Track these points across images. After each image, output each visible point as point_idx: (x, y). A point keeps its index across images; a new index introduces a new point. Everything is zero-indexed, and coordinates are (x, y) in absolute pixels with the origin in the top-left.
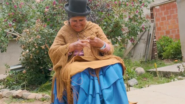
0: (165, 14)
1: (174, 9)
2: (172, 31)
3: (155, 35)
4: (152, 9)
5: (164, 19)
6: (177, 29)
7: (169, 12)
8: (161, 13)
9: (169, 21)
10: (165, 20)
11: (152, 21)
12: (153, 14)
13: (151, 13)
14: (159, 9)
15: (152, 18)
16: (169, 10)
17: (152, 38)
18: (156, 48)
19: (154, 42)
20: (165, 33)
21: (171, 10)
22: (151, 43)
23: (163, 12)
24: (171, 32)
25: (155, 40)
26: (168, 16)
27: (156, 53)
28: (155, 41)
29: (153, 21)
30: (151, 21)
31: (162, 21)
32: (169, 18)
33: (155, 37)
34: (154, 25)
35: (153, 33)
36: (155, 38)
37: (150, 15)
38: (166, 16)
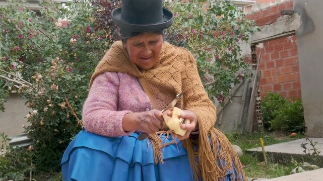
0: (273, 57)
1: (288, 50)
2: (284, 85)
3: (259, 91)
4: (253, 47)
6: (292, 82)
7: (280, 55)
8: (267, 56)
9: (280, 68)
10: (274, 67)
11: (253, 66)
12: (255, 55)
13: (253, 53)
14: (263, 49)
15: (253, 61)
16: (279, 52)
17: (253, 95)
18: (260, 111)
19: (257, 101)
20: (273, 88)
21: (283, 50)
22: (253, 103)
23: (270, 54)
24: (282, 87)
25: (258, 99)
26: (277, 61)
27: (260, 121)
28: (259, 101)
29: (256, 66)
30: (251, 67)
31: (268, 68)
32: (279, 63)
33: (259, 93)
34: (258, 74)
35: (256, 86)
36: (259, 96)
37: (251, 56)
38: (274, 61)
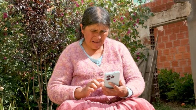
0: (171, 39)
1: (183, 32)
3: (156, 67)
4: (152, 30)
5: (169, 45)
6: (187, 60)
7: (177, 36)
8: (167, 37)
9: (177, 48)
10: (172, 46)
11: (152, 47)
12: (153, 37)
13: (152, 35)
14: (163, 32)
15: (152, 43)
16: (176, 34)
17: (151, 71)
18: (157, 85)
19: (154, 76)
20: (171, 64)
21: (180, 33)
22: (150, 78)
23: (169, 36)
24: (179, 63)
25: (156, 74)
26: (174, 42)
27: (157, 94)
28: (157, 76)
29: (154, 46)
30: (150, 47)
31: (167, 48)
32: (177, 43)
33: (156, 69)
34: (155, 53)
35: (154, 64)
36: (156, 72)
37: (150, 38)
38: (172, 41)
